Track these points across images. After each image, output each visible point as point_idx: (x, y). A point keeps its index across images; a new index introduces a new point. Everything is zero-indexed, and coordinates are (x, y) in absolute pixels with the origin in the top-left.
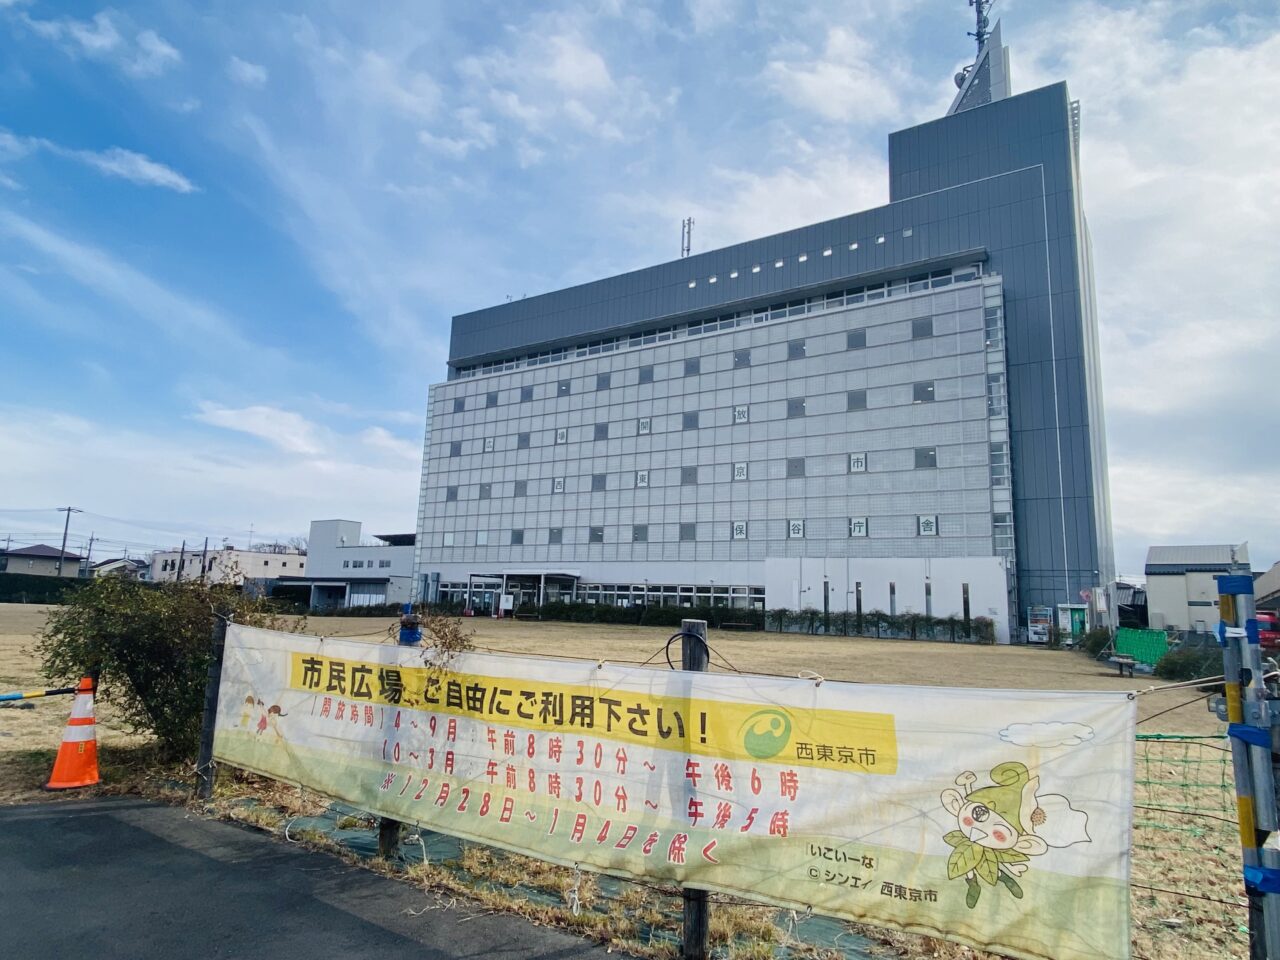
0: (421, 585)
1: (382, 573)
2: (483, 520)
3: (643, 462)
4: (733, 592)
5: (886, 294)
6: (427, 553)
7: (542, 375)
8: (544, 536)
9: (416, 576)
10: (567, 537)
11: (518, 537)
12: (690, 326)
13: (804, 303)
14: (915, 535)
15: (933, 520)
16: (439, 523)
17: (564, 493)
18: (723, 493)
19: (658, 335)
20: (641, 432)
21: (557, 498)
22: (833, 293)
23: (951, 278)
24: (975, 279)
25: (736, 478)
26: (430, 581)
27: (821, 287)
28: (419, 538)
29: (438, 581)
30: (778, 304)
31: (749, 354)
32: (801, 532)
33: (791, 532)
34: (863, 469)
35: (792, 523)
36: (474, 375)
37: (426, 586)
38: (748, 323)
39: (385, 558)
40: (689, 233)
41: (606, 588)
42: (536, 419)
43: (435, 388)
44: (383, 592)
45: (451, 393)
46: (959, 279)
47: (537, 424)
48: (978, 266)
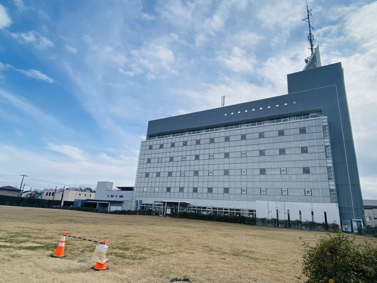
0: (135, 204)
1: (121, 199)
2: (157, 184)
3: (211, 167)
4: (242, 211)
5: (288, 120)
6: (138, 194)
7: (178, 139)
8: (177, 190)
9: (134, 201)
10: (185, 190)
11: (169, 190)
12: (225, 127)
13: (262, 122)
14: (304, 195)
15: (310, 190)
16: (142, 185)
17: (184, 176)
18: (238, 178)
19: (214, 129)
20: (210, 158)
21: (182, 178)
22: (271, 119)
23: (309, 116)
24: (317, 117)
25: (242, 174)
26: (138, 203)
27: (268, 117)
28: (135, 188)
29: (141, 203)
30: (253, 122)
31: (246, 136)
32: (265, 192)
33: (262, 192)
34: (285, 173)
35: (262, 189)
36: (155, 138)
37: (137, 204)
38: (244, 127)
39: (121, 195)
40: (224, 100)
41: (198, 207)
42: (175, 153)
43: (143, 142)
44: (121, 206)
45: (148, 144)
46: (312, 117)
47: (176, 154)
48: (318, 113)
